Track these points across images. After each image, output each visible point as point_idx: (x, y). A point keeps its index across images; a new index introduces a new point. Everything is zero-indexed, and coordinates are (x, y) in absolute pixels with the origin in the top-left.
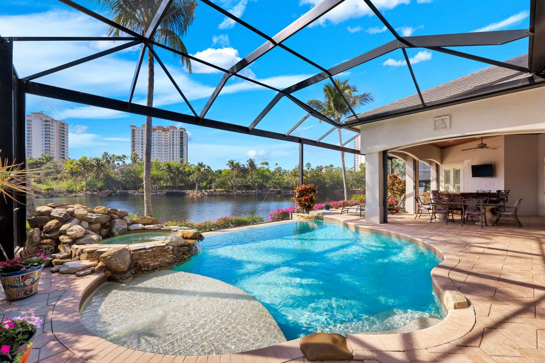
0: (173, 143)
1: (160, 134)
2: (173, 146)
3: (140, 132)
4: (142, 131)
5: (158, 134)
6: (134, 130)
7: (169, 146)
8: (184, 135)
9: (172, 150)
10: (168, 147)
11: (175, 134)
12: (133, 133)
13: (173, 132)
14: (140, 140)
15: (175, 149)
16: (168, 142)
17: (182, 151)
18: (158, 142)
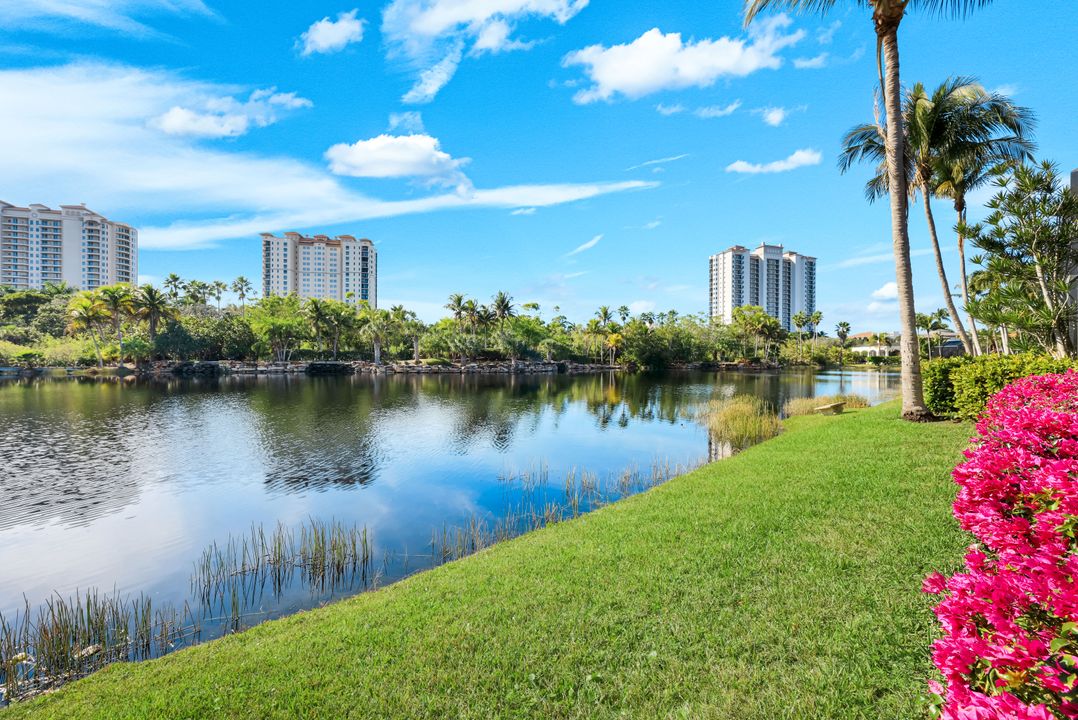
0: (347, 269)
1: (321, 251)
2: (347, 274)
3: (282, 247)
4: (285, 244)
5: (317, 251)
6: (268, 243)
7: (338, 276)
8: (370, 254)
9: (344, 282)
10: (338, 278)
11: (351, 250)
12: (268, 249)
13: (348, 247)
14: (282, 263)
15: (351, 282)
16: (338, 268)
17: (365, 285)
18: (318, 267)
